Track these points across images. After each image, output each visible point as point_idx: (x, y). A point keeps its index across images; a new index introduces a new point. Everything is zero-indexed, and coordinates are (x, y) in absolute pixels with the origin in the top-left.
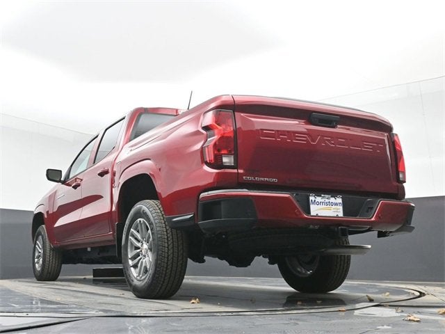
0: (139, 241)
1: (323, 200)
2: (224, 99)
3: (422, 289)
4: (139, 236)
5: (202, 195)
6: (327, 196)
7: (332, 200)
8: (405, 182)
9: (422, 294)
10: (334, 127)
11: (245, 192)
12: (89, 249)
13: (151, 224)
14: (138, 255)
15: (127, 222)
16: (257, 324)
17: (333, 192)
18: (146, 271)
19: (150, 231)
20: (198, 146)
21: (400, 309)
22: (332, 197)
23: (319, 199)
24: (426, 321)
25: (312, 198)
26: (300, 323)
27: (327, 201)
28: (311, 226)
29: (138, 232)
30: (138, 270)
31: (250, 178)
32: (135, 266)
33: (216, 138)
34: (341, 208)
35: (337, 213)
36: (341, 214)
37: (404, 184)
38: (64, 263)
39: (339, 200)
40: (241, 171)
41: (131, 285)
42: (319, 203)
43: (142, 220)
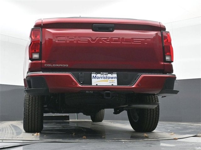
1: (102, 76)
6: (105, 73)
8: (173, 62)
11: (41, 73)
16: (129, 146)
22: (109, 73)
23: (99, 75)
27: (106, 76)
28: (87, 92)
31: (49, 65)
34: (116, 80)
35: (112, 83)
36: (115, 84)
37: (172, 63)
39: (115, 75)
40: (43, 61)
42: (98, 78)
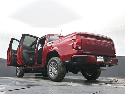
0: (52, 67)
2: (77, 33)
3: (117, 79)
4: (52, 66)
5: (73, 56)
7: (102, 58)
8: (116, 54)
9: (117, 81)
10: (102, 40)
12: (33, 69)
13: (57, 63)
14: (52, 71)
15: (49, 63)
17: (102, 56)
18: (55, 75)
19: (56, 65)
20: (72, 44)
21: (112, 84)
23: (99, 57)
24: (119, 87)
25: (97, 57)
26: (87, 88)
29: (52, 65)
30: (52, 75)
32: (51, 74)
33: (77, 42)
36: (103, 61)
38: (25, 73)
39: (103, 58)
41: (50, 78)
43: (54, 62)
